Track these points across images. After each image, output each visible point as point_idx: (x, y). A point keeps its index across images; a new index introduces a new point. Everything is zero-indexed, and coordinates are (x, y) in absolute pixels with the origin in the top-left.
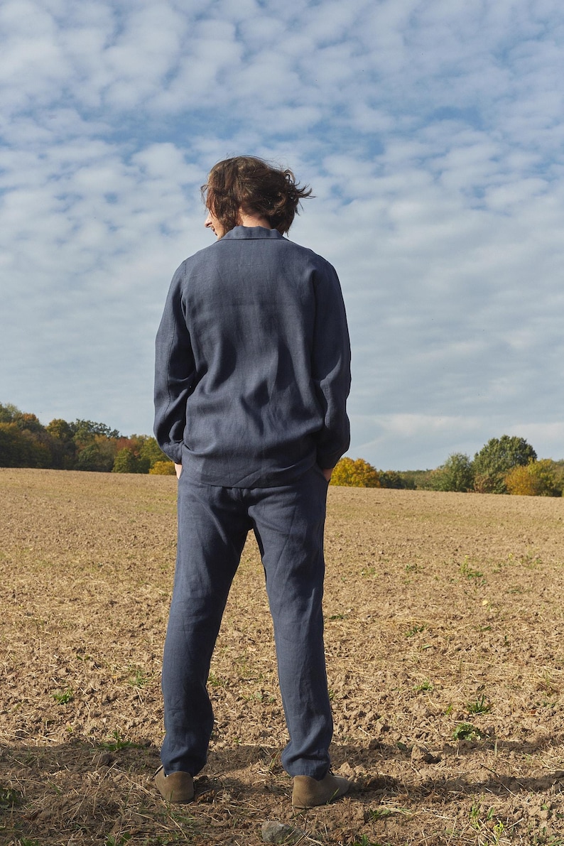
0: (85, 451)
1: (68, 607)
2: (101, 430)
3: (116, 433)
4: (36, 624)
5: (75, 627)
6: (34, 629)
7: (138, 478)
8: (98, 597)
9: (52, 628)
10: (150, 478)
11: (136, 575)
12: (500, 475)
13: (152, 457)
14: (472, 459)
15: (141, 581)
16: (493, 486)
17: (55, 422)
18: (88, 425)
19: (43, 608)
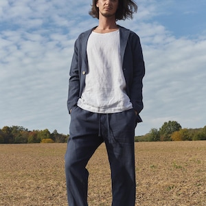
0: (17, 137)
1: (20, 190)
2: (22, 129)
3: (27, 130)
4: (9, 198)
5: (26, 197)
6: (8, 200)
7: (37, 145)
8: (32, 186)
9: (16, 199)
10: (41, 144)
11: (45, 177)
12: (169, 135)
13: (41, 137)
14: (159, 130)
15: (47, 179)
16: (167, 139)
17: (5, 127)
18: (16, 127)
19: (10, 192)
